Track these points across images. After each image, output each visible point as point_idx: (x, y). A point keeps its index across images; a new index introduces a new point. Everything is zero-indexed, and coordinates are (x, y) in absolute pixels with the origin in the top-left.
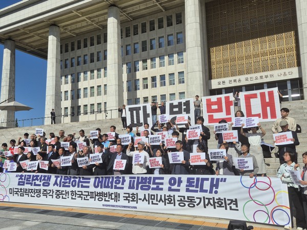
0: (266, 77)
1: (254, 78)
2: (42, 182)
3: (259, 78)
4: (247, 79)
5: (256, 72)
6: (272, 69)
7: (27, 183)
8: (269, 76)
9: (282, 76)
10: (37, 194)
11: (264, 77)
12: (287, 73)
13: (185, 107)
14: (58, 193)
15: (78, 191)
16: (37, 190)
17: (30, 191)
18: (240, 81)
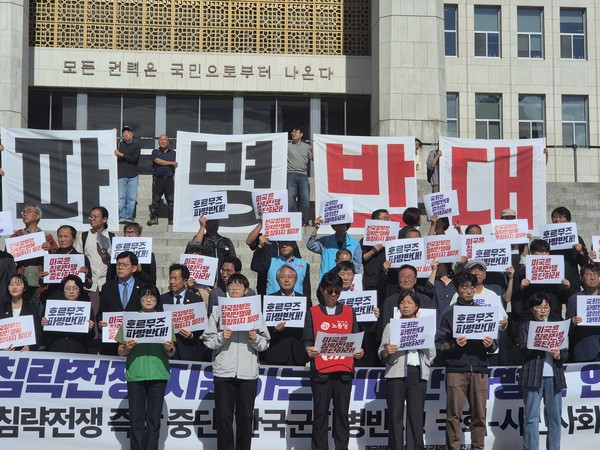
0: (247, 72)
1: (205, 71)
2: (108, 384)
3: (221, 71)
4: (177, 71)
5: (210, 46)
6: (267, 48)
7: (30, 389)
8: (256, 71)
9: (299, 77)
10: (83, 425)
11: (238, 71)
12: (315, 71)
13: (252, 163)
14: (181, 419)
15: (267, 412)
16: (83, 412)
17: (51, 416)
18: (150, 70)
